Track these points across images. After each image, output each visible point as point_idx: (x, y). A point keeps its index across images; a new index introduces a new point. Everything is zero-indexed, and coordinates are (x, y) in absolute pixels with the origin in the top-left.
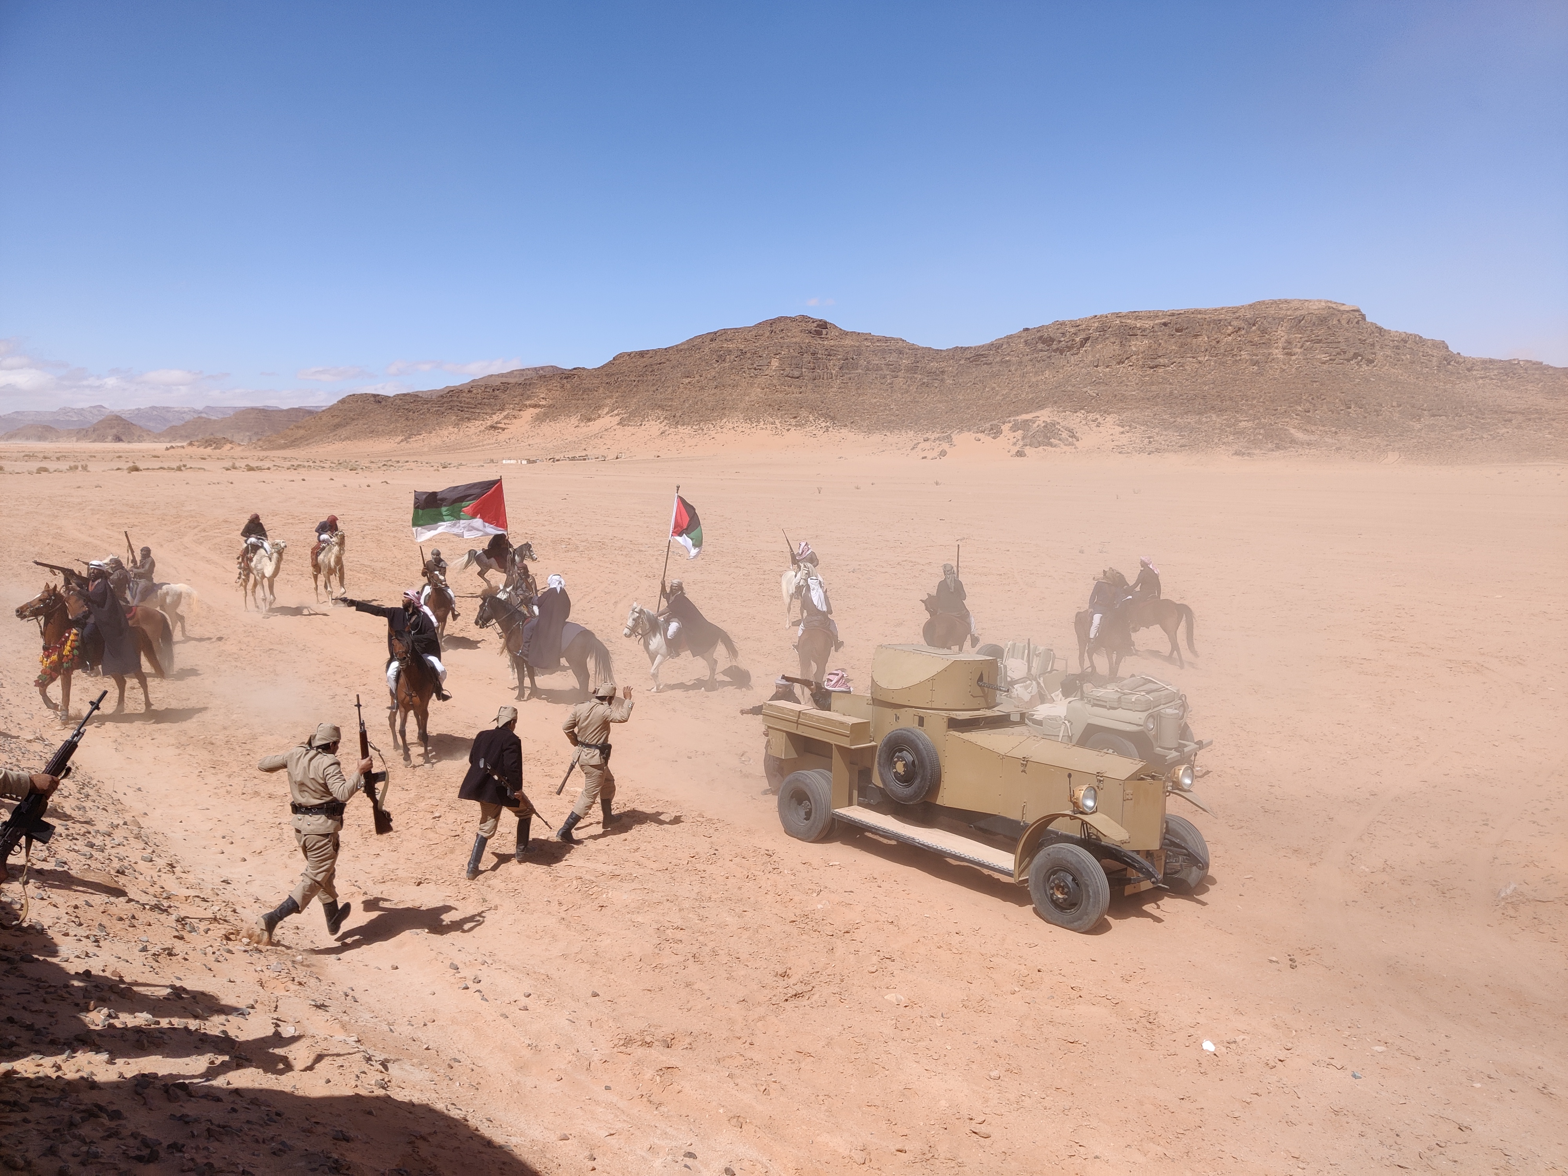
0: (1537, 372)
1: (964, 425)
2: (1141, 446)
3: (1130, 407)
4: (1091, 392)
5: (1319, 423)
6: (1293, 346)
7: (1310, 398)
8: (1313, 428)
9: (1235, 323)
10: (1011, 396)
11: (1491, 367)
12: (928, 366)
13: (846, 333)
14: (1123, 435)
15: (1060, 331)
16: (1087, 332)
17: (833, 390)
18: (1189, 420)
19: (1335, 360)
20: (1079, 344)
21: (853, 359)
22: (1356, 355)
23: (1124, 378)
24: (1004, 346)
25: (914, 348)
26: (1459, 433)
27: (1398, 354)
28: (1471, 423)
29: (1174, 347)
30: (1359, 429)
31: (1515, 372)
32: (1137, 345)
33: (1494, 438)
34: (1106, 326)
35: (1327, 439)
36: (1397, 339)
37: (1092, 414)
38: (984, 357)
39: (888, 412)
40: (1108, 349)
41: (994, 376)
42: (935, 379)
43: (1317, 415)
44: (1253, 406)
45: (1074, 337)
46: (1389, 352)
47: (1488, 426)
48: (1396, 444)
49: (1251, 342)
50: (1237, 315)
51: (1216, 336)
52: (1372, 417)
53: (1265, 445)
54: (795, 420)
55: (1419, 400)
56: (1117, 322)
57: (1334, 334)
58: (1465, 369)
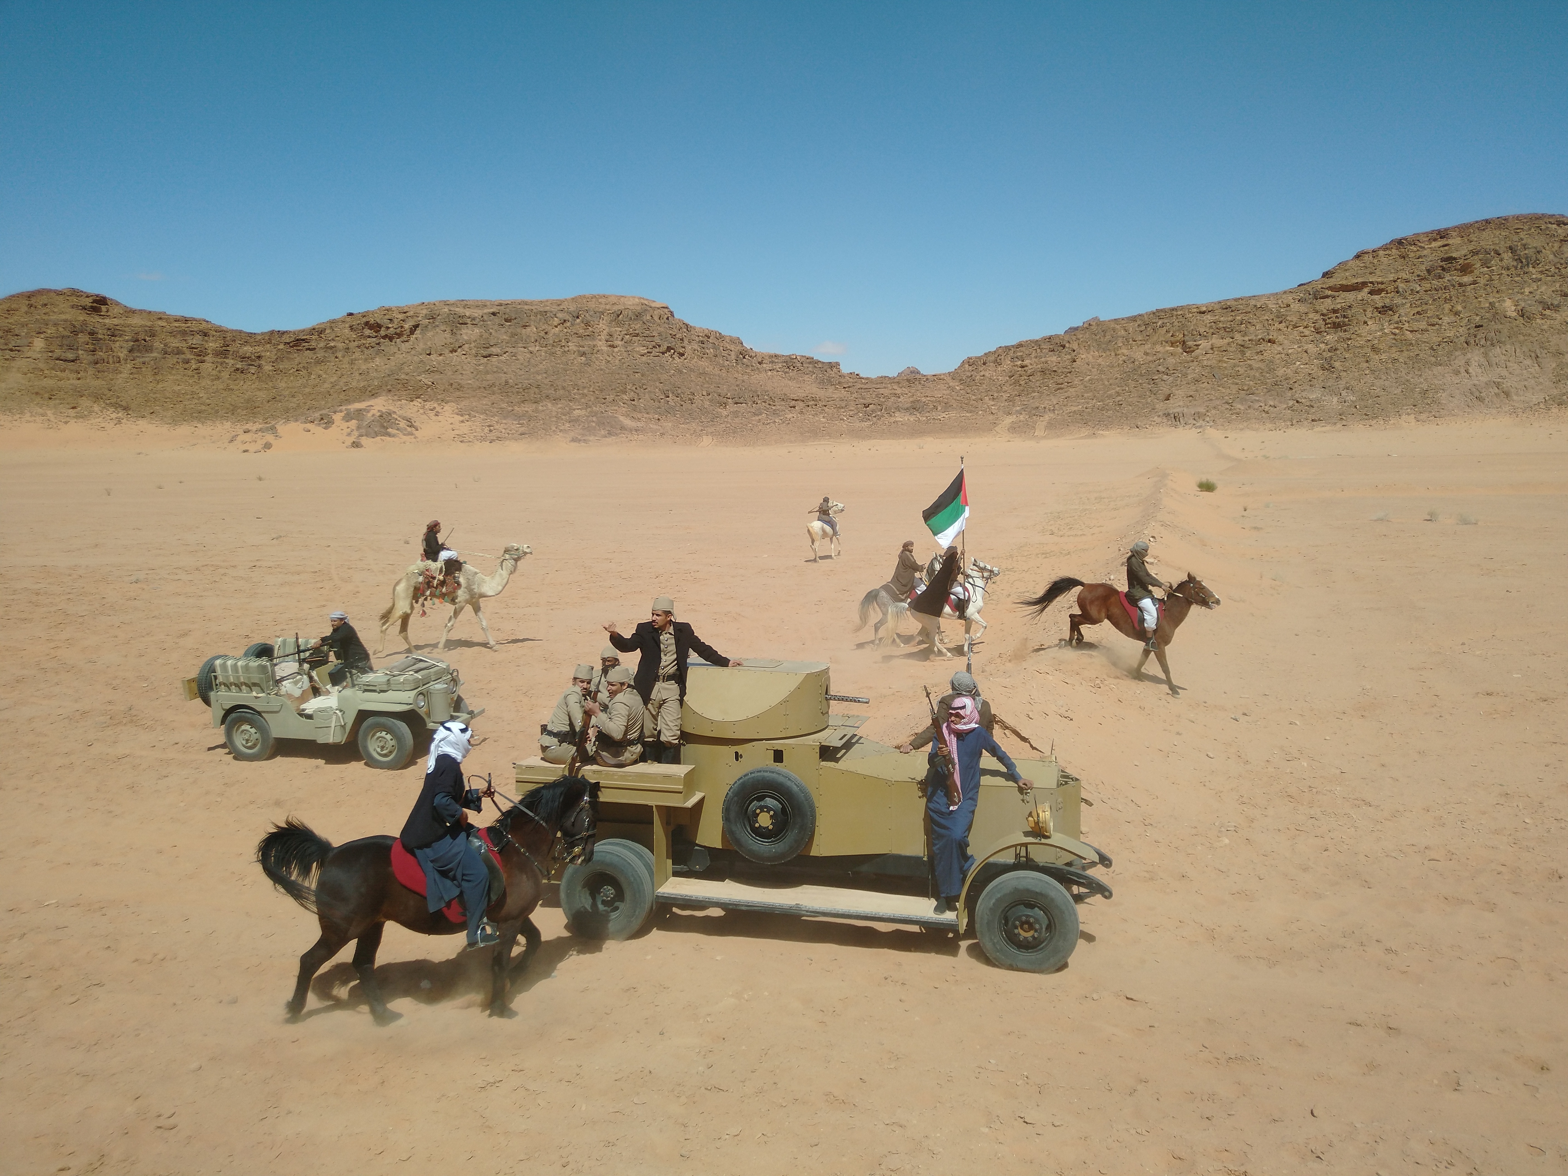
0: (811, 366)
1: (289, 414)
2: (482, 435)
3: (467, 395)
4: (426, 381)
5: (643, 410)
6: (615, 338)
7: (634, 388)
8: (639, 416)
9: (560, 315)
10: (341, 384)
11: (776, 360)
12: (241, 351)
13: (134, 312)
14: (462, 424)
15: (387, 317)
16: (416, 319)
17: (122, 375)
18: (526, 409)
19: (651, 353)
20: (408, 331)
21: (145, 340)
22: (669, 349)
23: (458, 367)
24: (328, 331)
25: (221, 331)
26: (757, 418)
27: (704, 348)
28: (765, 410)
29: (505, 337)
30: (678, 415)
31: (794, 365)
32: (468, 333)
33: (784, 422)
34: (435, 314)
35: (651, 426)
36: (701, 335)
37: (429, 403)
38: (306, 342)
39: (197, 401)
40: (439, 337)
41: (319, 362)
42: (251, 365)
43: (641, 404)
44: (584, 395)
45: (403, 324)
46: (696, 347)
47: (778, 412)
48: (708, 428)
49: (577, 334)
50: (561, 307)
51: (544, 327)
52: (687, 405)
53: (598, 432)
54: (75, 410)
55: (724, 389)
56: (446, 310)
57: (648, 328)
58: (757, 362)
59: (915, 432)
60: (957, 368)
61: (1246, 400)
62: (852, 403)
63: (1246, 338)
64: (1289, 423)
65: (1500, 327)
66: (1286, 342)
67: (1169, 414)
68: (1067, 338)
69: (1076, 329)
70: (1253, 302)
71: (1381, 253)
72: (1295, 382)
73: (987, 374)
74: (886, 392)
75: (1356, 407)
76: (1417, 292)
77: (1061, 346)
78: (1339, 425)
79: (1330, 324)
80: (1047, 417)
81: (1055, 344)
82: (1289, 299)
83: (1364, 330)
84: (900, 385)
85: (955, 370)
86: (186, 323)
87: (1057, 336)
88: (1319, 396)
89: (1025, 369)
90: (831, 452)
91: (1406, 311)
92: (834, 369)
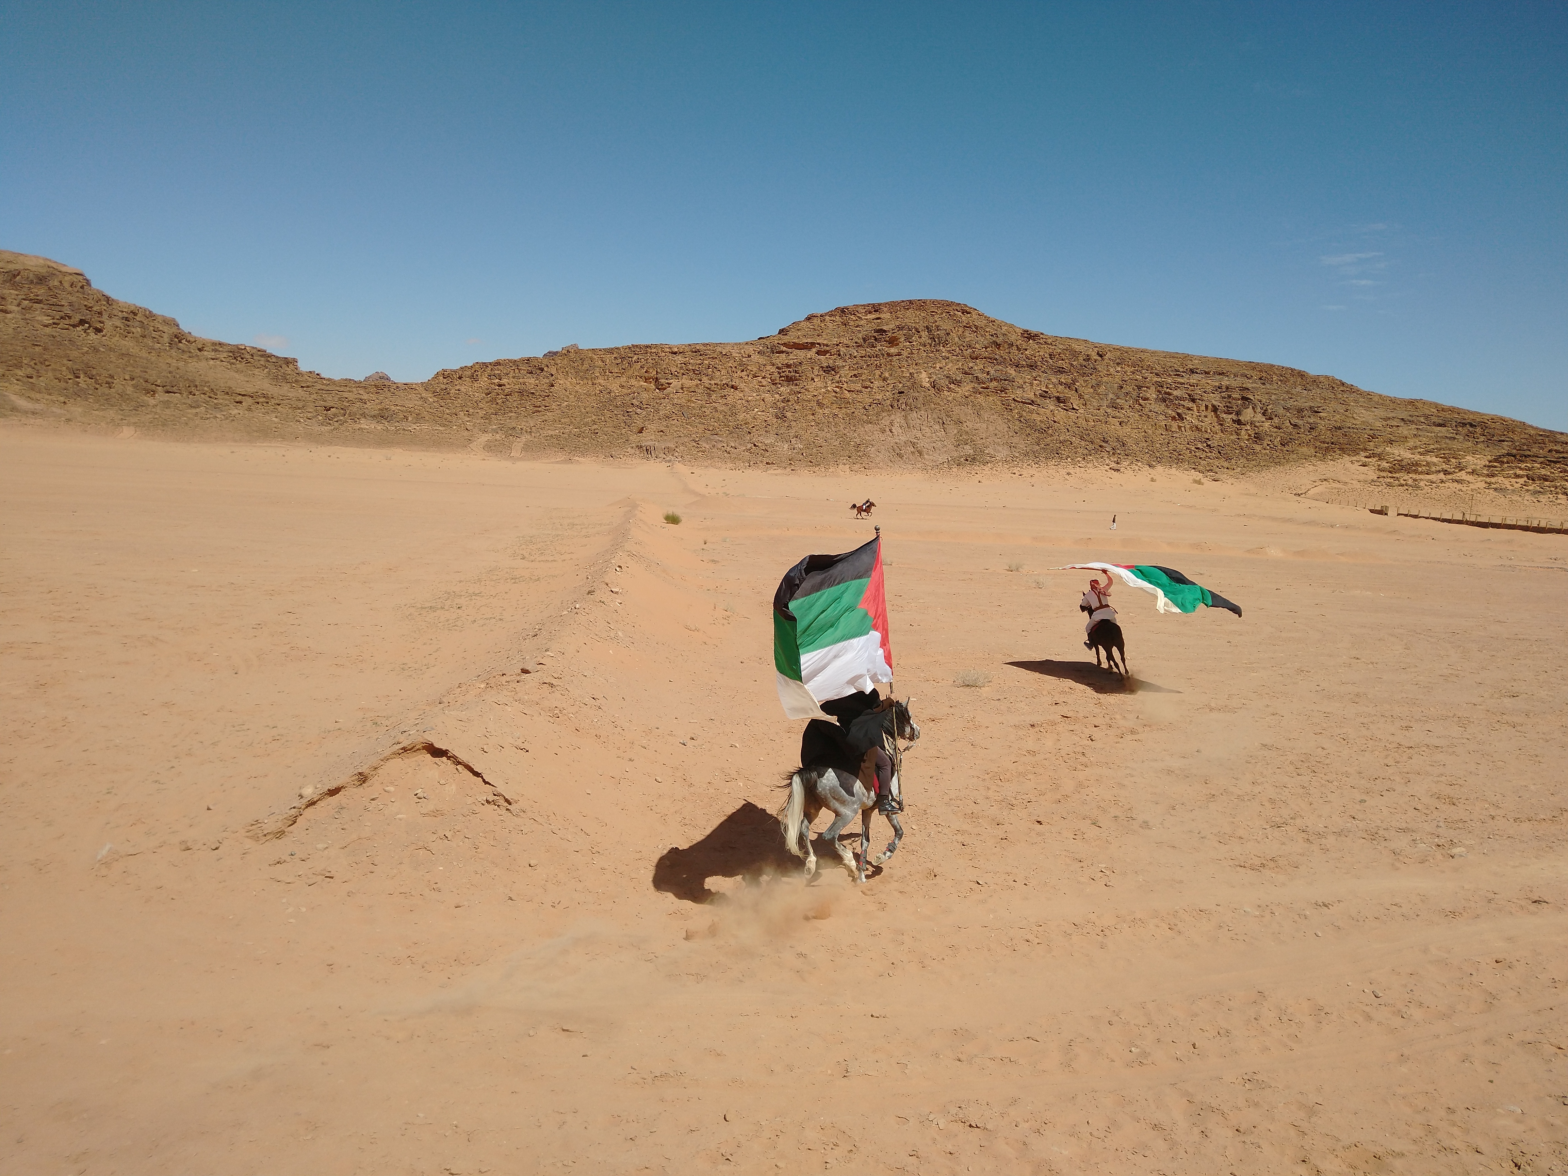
0: (263, 359)
5: (44, 390)
6: (9, 302)
7: (32, 363)
8: (38, 396)
11: (221, 349)
19: (58, 324)
22: (82, 322)
26: (194, 411)
27: (128, 326)
28: (204, 403)
30: (90, 400)
31: (242, 356)
33: (227, 419)
35: (54, 410)
36: (126, 310)
43: (42, 382)
46: (118, 323)
47: (220, 406)
48: (130, 418)
52: (104, 389)
55: (152, 375)
57: (55, 296)
58: (196, 349)
59: (382, 442)
60: (430, 379)
61: (711, 440)
62: (312, 405)
63: (713, 382)
64: (747, 464)
65: (917, 394)
66: (746, 389)
67: (641, 447)
68: (545, 362)
69: (556, 353)
70: (719, 349)
71: (827, 318)
72: (753, 427)
73: (463, 389)
74: (351, 396)
75: (802, 454)
76: (855, 357)
77: (540, 369)
78: (788, 470)
79: (784, 377)
80: (525, 438)
81: (533, 366)
82: (750, 349)
83: (811, 386)
84: (367, 390)
85: (429, 380)
87: (536, 358)
88: (773, 441)
89: (502, 387)
90: (284, 456)
91: (845, 373)
92: (291, 366)
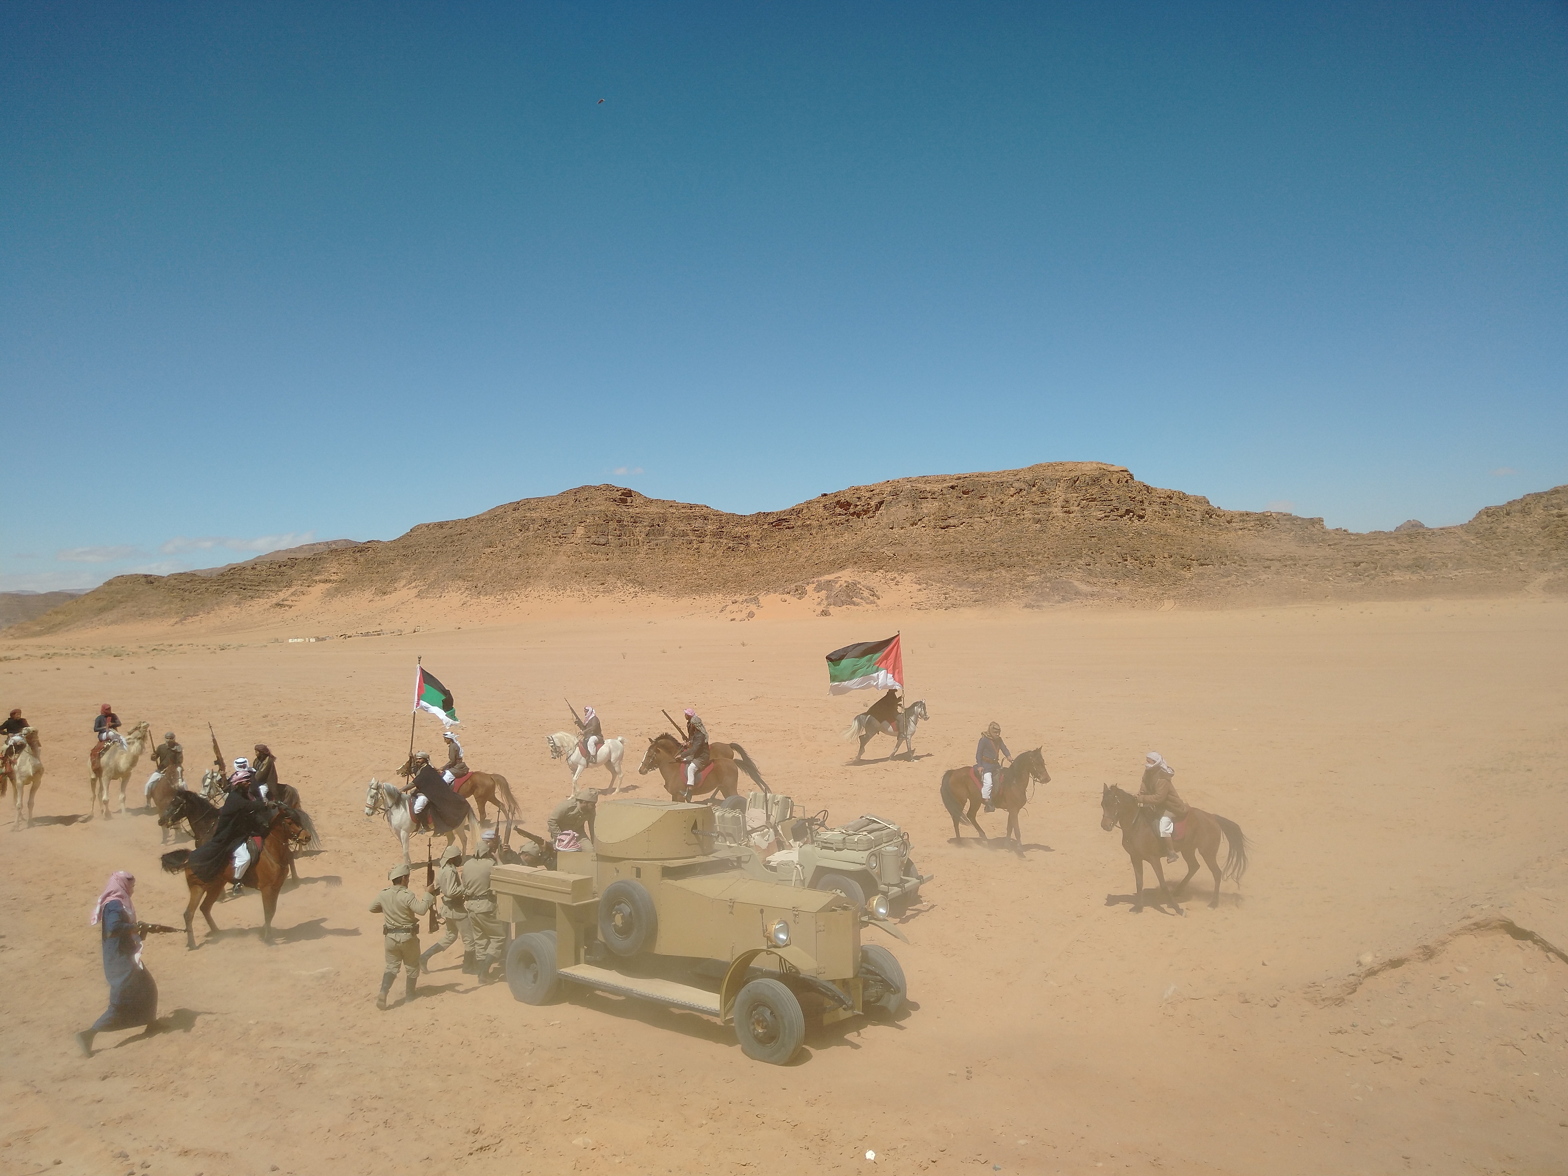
0: (1288, 523)
1: (770, 586)
2: (938, 602)
3: (925, 565)
4: (888, 553)
5: (1100, 575)
6: (1071, 504)
7: (1090, 553)
8: (1095, 580)
9: (1016, 485)
10: (814, 558)
11: (1248, 519)
12: (733, 531)
13: (652, 501)
14: (920, 593)
15: (856, 496)
17: (640, 555)
18: (981, 576)
19: (1109, 516)
20: (873, 508)
21: (658, 525)
22: (1128, 512)
23: (918, 539)
24: (804, 511)
25: (718, 515)
26: (1226, 580)
27: (1166, 509)
28: (1235, 571)
29: (962, 509)
30: (1137, 579)
31: (1269, 522)
32: (929, 507)
33: (1257, 584)
34: (898, 491)
35: (1108, 590)
36: (1163, 496)
37: (891, 573)
38: (786, 522)
39: (696, 576)
40: (901, 511)
41: (796, 539)
42: (741, 544)
43: (1098, 568)
44: (1038, 561)
45: (870, 501)
46: (1157, 508)
47: (1250, 573)
48: (1170, 592)
49: (1032, 502)
50: (1018, 477)
51: (1000, 497)
52: (1147, 568)
53: (1052, 598)
54: (603, 586)
55: (1188, 551)
56: (908, 486)
57: (1106, 492)
58: (1225, 521)
59: (1419, 593)
60: (1471, 519)
62: (1340, 562)
73: (1512, 526)
74: (1381, 549)
84: (1399, 540)
85: (1470, 521)
86: (690, 509)
89: (1564, 518)
90: (1314, 616)
92: (1317, 526)
